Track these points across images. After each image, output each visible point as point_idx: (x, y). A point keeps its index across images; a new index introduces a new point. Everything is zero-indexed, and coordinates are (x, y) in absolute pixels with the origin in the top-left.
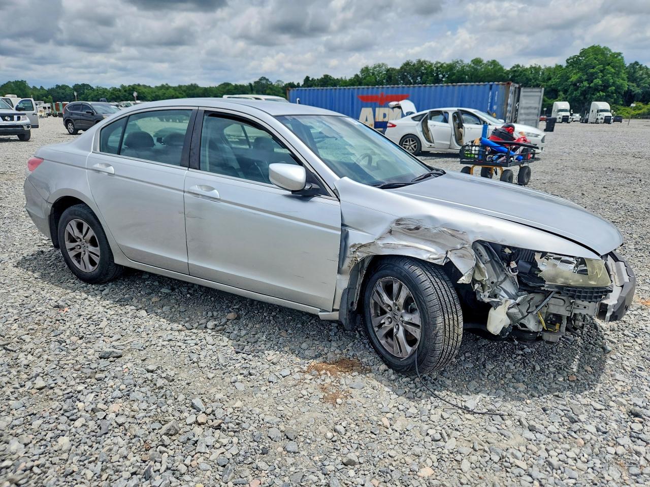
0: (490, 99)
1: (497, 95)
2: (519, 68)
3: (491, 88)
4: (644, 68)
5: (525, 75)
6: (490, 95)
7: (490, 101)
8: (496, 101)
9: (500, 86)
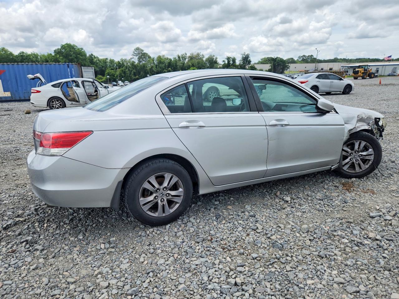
0: (69, 73)
1: (73, 71)
2: (24, 54)
3: (68, 67)
4: (96, 58)
5: (30, 58)
6: (69, 71)
7: (70, 74)
8: (74, 74)
9: (74, 65)
